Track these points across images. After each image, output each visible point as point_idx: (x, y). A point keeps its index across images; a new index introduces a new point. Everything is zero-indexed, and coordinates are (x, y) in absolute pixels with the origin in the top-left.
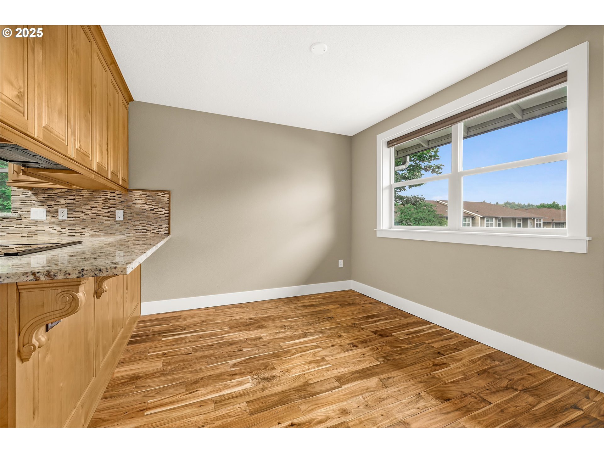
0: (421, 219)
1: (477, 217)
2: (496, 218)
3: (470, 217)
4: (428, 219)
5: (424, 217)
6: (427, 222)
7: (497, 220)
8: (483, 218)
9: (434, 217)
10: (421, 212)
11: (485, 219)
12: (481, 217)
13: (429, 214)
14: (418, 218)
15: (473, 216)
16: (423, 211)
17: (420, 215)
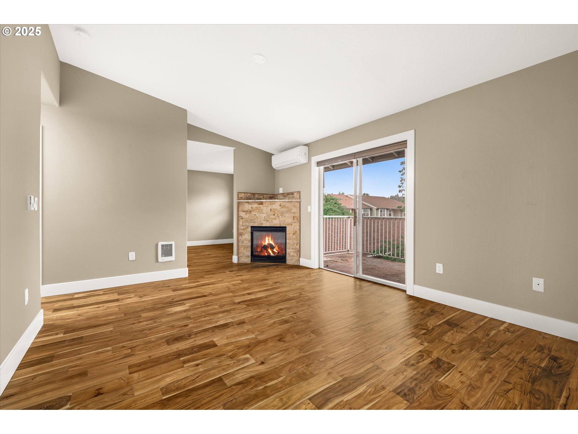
0: (328, 210)
1: (373, 209)
2: (387, 209)
3: (368, 208)
4: (333, 210)
5: (331, 209)
6: (333, 212)
7: (388, 211)
8: (377, 209)
9: (339, 208)
10: (329, 204)
11: (379, 210)
12: (376, 209)
13: (335, 206)
14: (326, 209)
15: (371, 208)
16: (331, 204)
17: (328, 206)
